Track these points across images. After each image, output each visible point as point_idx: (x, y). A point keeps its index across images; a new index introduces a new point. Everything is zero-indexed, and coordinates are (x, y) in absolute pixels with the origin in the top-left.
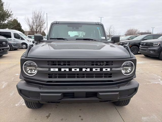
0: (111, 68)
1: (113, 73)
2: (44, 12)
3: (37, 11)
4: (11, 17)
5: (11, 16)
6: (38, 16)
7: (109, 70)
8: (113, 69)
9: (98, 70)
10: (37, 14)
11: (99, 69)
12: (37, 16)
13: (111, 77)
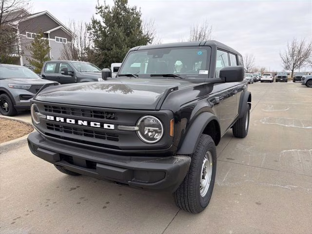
0: (116, 125)
1: (120, 134)
2: (211, 27)
3: (200, 26)
4: (151, 43)
5: (150, 41)
6: (200, 36)
7: (112, 127)
8: (120, 127)
9: (97, 126)
10: (198, 33)
11: (99, 124)
12: (198, 36)
13: (117, 140)
